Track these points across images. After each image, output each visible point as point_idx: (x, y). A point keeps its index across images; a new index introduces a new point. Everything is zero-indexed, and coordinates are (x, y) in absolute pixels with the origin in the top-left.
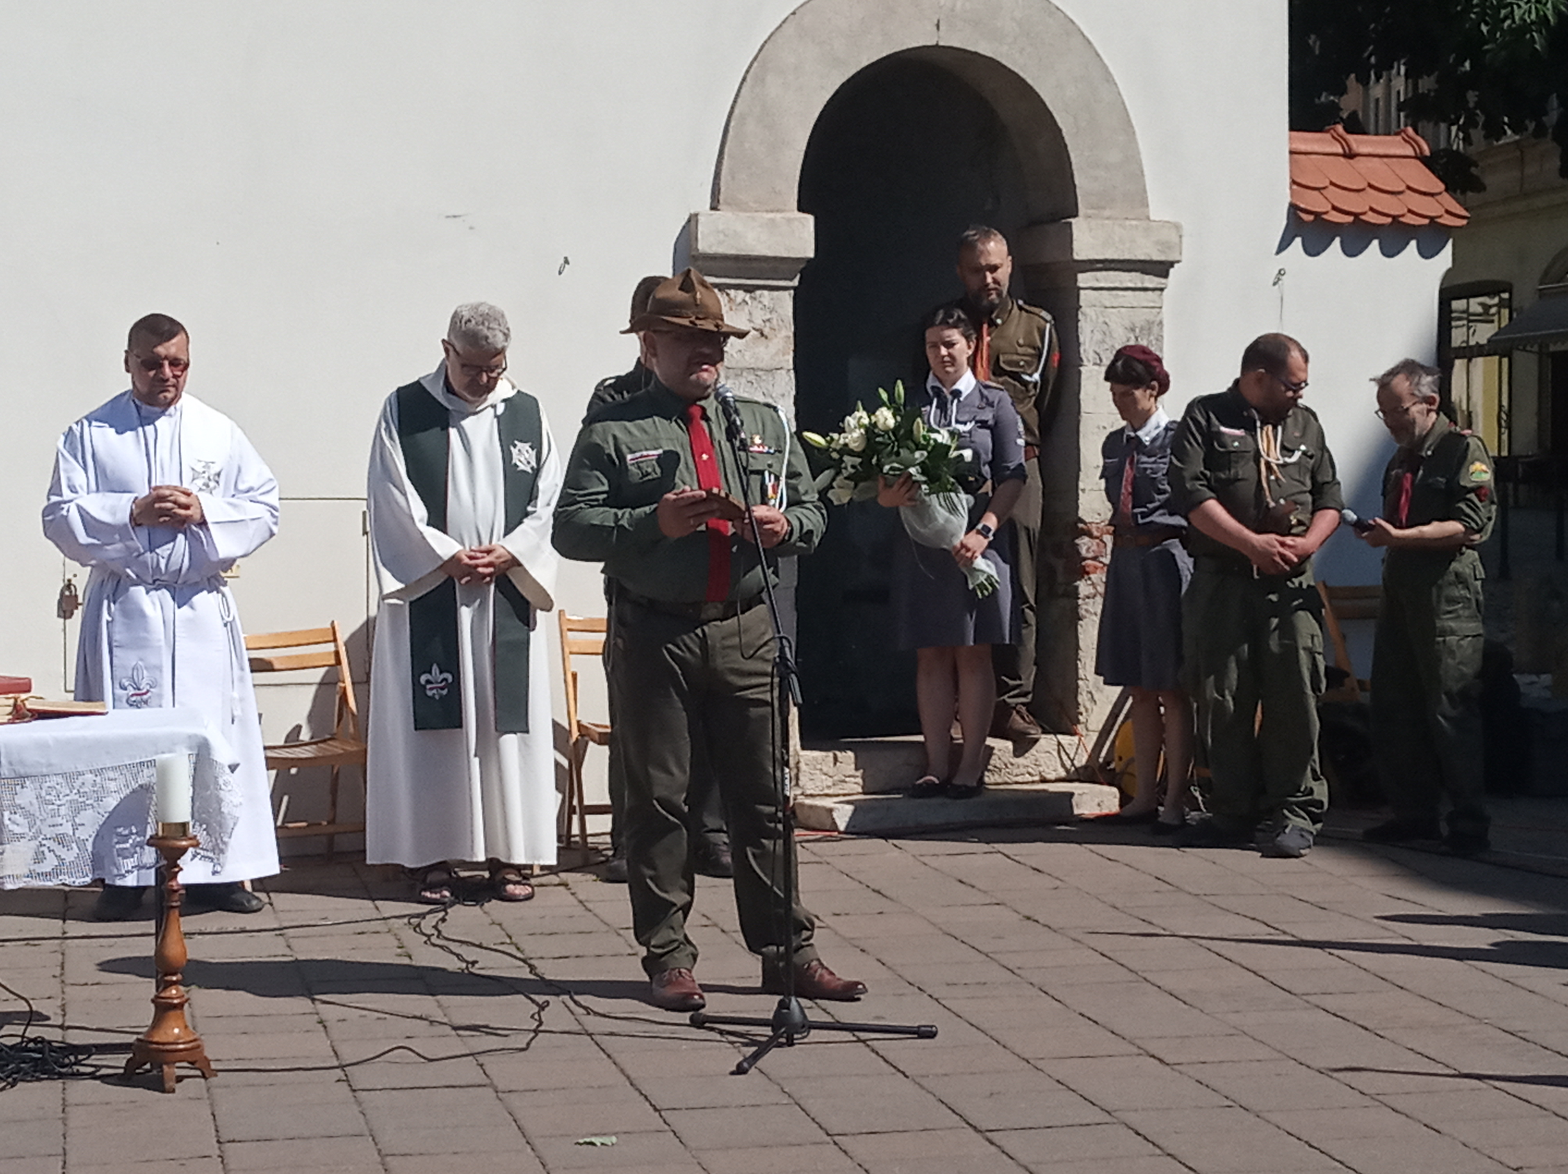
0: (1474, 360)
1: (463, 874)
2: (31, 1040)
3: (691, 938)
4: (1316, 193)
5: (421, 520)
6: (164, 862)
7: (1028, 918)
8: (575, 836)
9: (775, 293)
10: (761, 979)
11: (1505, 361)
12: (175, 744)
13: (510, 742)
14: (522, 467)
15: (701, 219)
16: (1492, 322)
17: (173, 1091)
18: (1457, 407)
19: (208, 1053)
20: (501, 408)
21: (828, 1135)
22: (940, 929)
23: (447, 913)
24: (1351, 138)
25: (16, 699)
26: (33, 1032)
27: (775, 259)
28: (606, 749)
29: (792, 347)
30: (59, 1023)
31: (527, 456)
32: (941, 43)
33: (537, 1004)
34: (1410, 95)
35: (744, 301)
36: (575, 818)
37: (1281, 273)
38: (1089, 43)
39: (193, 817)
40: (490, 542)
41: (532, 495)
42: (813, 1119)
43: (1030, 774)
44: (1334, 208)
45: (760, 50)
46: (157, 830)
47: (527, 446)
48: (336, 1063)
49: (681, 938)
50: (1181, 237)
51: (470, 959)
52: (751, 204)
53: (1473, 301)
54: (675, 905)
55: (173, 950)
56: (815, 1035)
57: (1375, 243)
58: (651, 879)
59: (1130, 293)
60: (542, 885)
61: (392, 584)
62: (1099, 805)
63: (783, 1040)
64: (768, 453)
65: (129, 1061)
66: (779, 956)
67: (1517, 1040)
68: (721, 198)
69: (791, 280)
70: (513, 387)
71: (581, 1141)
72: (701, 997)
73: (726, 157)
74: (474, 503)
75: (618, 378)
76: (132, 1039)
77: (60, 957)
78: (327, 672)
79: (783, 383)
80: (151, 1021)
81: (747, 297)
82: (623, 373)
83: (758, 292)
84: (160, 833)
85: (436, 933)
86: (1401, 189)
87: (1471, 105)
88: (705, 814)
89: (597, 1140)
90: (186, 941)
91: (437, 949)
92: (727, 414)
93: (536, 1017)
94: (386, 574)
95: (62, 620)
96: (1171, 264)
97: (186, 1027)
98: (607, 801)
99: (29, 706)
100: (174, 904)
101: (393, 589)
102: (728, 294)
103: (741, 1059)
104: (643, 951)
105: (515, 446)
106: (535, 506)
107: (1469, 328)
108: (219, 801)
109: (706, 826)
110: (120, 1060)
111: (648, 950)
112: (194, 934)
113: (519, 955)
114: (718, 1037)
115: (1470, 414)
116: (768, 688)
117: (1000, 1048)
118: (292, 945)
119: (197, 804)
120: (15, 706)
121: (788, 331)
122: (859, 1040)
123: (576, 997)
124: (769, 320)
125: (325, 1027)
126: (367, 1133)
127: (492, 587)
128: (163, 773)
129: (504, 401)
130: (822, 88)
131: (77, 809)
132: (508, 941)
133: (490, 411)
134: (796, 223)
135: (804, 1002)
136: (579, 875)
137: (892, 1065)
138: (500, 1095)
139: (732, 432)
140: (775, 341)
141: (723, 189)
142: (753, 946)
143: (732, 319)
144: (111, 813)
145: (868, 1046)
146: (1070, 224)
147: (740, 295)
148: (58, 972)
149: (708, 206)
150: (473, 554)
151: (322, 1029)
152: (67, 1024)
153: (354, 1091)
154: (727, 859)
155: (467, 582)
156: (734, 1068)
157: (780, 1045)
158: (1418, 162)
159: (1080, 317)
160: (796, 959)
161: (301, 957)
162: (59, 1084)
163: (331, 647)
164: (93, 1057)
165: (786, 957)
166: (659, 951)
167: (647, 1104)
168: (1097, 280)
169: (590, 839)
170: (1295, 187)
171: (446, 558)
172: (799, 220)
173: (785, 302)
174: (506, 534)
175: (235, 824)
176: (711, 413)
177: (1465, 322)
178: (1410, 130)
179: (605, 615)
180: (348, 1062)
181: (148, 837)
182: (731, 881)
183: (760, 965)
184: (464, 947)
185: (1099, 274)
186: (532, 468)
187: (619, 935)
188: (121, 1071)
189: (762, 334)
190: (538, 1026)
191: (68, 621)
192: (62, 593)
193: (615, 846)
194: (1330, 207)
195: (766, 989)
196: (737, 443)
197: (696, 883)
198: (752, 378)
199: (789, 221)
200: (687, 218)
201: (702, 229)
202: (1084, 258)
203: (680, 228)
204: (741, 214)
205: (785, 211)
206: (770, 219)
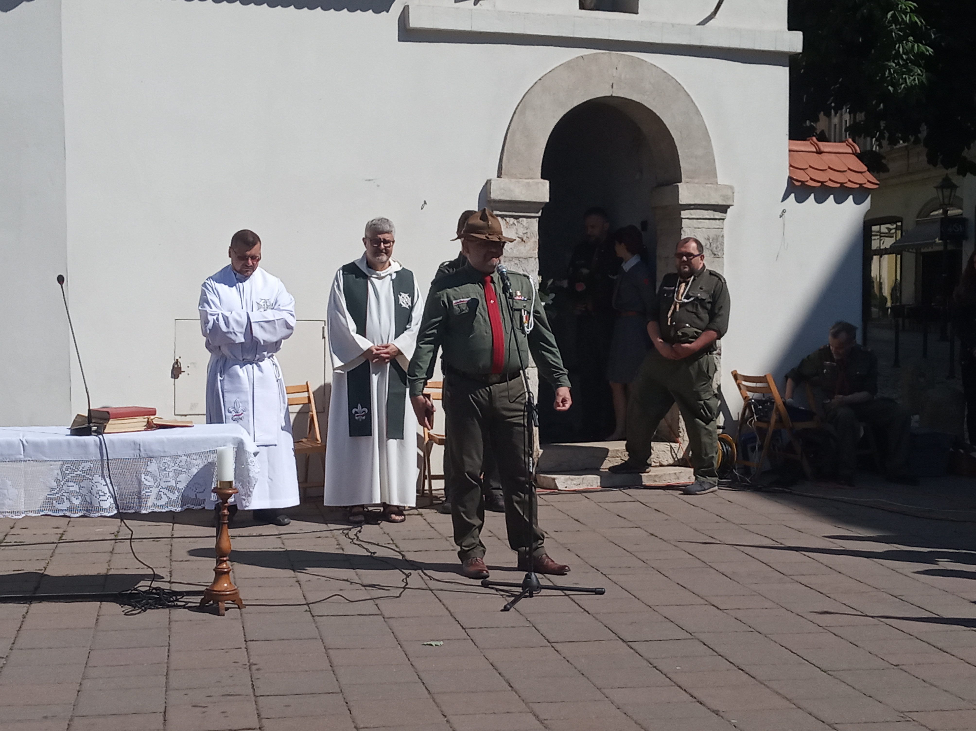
0: (883, 256)
1: (370, 509)
2: (154, 588)
3: (483, 542)
4: (802, 171)
5: (353, 331)
6: (221, 501)
7: (652, 535)
8: (426, 490)
9: (529, 220)
10: (517, 563)
11: (899, 256)
12: (226, 442)
13: (393, 443)
14: (404, 305)
15: (493, 182)
16: (892, 237)
17: (224, 615)
18: (875, 280)
19: (241, 597)
20: (394, 276)
21: (549, 642)
22: (607, 539)
23: (362, 528)
24: (820, 144)
25: (148, 419)
26: (155, 584)
27: (529, 202)
28: (442, 447)
29: (537, 247)
30: (168, 580)
31: (406, 300)
32: (614, 95)
33: (405, 574)
34: (852, 123)
35: (514, 223)
36: (427, 482)
37: (784, 211)
38: (688, 95)
39: (235, 478)
40: (388, 342)
41: (409, 320)
42: (542, 634)
43: (654, 462)
44: (811, 179)
45: (524, 97)
46: (217, 485)
47: (407, 295)
48: (305, 603)
49: (478, 542)
50: (733, 193)
51: (373, 551)
52: (518, 175)
53: (882, 226)
54: (474, 526)
55: (225, 545)
56: (544, 592)
57: (832, 197)
58: (463, 512)
59: (707, 221)
60: (409, 515)
61: (338, 363)
62: (689, 478)
63: (528, 594)
64: (524, 300)
65: (202, 599)
66: (526, 552)
67: (898, 600)
68: (503, 172)
69: (537, 213)
70: (401, 266)
71: (425, 643)
72: (487, 572)
73: (505, 151)
74: (380, 323)
75: (450, 262)
76: (203, 589)
77: (170, 547)
78: (302, 407)
79: (533, 265)
80: (212, 581)
81: (515, 221)
82: (453, 260)
83: (521, 219)
84: (219, 486)
85: (356, 538)
86: (845, 169)
87: (882, 128)
88: (491, 480)
89: (433, 643)
90: (231, 540)
91: (357, 546)
92: (503, 281)
93: (405, 580)
94: (335, 358)
95: (173, 379)
96: (728, 206)
97: (230, 583)
98: (443, 473)
99: (155, 422)
100: (225, 522)
101: (339, 365)
102: (505, 220)
103: (506, 603)
104: (459, 549)
105: (401, 295)
106: (410, 325)
107: (880, 240)
108: (248, 470)
109: (491, 486)
110: (198, 599)
111: (461, 548)
112: (236, 537)
113: (398, 550)
114: (495, 592)
115: (881, 284)
116: (522, 417)
117: (637, 599)
118: (285, 544)
119: (237, 472)
120: (148, 422)
121: (536, 238)
122: (566, 595)
123: (425, 571)
124: (526, 233)
125: (299, 584)
126: (319, 637)
127: (389, 364)
128: (220, 456)
129: (396, 272)
130: (554, 117)
131: (178, 473)
132: (392, 542)
133: (389, 277)
134: (540, 185)
135: (538, 575)
136: (428, 510)
137: (581, 607)
138: (386, 620)
139: (505, 289)
140: (529, 244)
141: (503, 167)
142: (514, 546)
143: (507, 233)
144: (194, 476)
145: (570, 598)
146: (678, 186)
147: (512, 220)
148: (168, 554)
149: (496, 176)
150: (378, 348)
151: (298, 585)
152: (172, 581)
153: (313, 616)
154: (502, 503)
155: (376, 362)
156: (503, 608)
157: (526, 597)
158: (853, 156)
159: (682, 232)
160: (535, 554)
161: (289, 549)
162: (167, 610)
163: (306, 394)
164: (185, 597)
165: (530, 553)
166: (467, 549)
167: (459, 625)
168: (691, 214)
169: (433, 492)
170: (791, 168)
171: (365, 350)
172: (541, 183)
173: (534, 224)
174: (396, 337)
175: (256, 482)
176: (495, 280)
177: (879, 237)
178: (850, 140)
179: (442, 380)
180: (312, 601)
181: (213, 488)
182: (504, 514)
183: (517, 556)
184: (370, 545)
185: (692, 211)
186: (409, 306)
187: (447, 540)
188: (198, 604)
189: (522, 240)
190: (406, 585)
191: (176, 380)
192: (173, 366)
193: (446, 495)
194: (809, 178)
195: (520, 568)
196: (508, 295)
197: (485, 515)
198: (517, 262)
199: (537, 183)
200: (485, 181)
201: (493, 187)
202: (685, 203)
203: (482, 187)
204: (512, 180)
205: (535, 178)
206: (527, 182)
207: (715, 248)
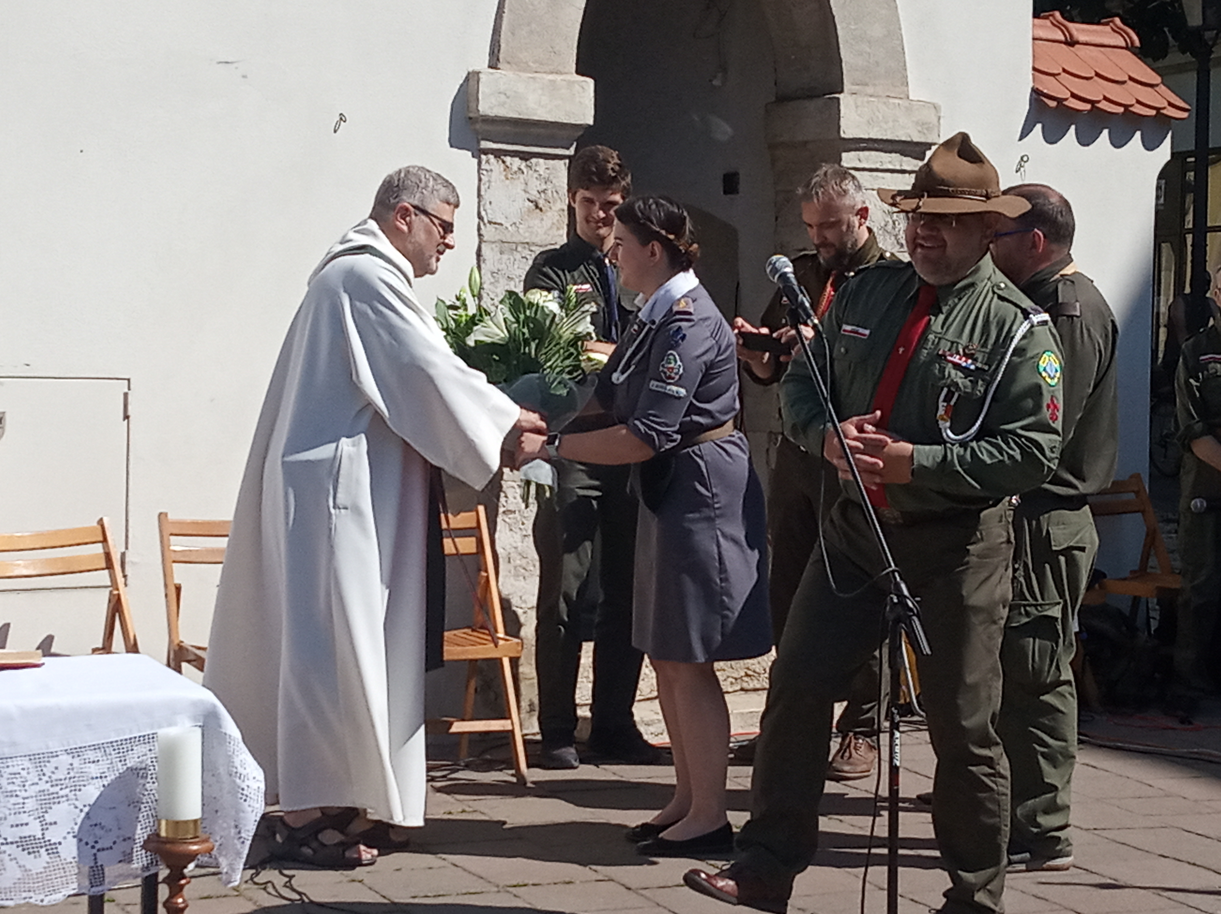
4: (1052, 78)
9: (551, 162)
15: (480, 78)
24: (1071, 26)
27: (552, 124)
29: (565, 221)
35: (520, 169)
37: (1024, 159)
44: (1072, 95)
50: (939, 118)
52: (531, 64)
57: (1106, 133)
59: (888, 175)
68: (501, 56)
69: (568, 149)
73: (506, 10)
81: (523, 165)
83: (534, 160)
86: (1123, 78)
102: (504, 162)
121: (561, 203)
124: (544, 191)
134: (576, 86)
140: (550, 212)
141: (503, 46)
146: (838, 99)
147: (516, 163)
149: (487, 64)
158: (1129, 53)
168: (859, 160)
170: (1036, 73)
172: (577, 83)
173: (560, 172)
178: (1118, 21)
189: (537, 207)
194: (1069, 94)
199: (570, 83)
200: (465, 76)
201: (482, 88)
202: (851, 137)
203: (458, 87)
204: (521, 74)
205: (566, 73)
206: (550, 81)
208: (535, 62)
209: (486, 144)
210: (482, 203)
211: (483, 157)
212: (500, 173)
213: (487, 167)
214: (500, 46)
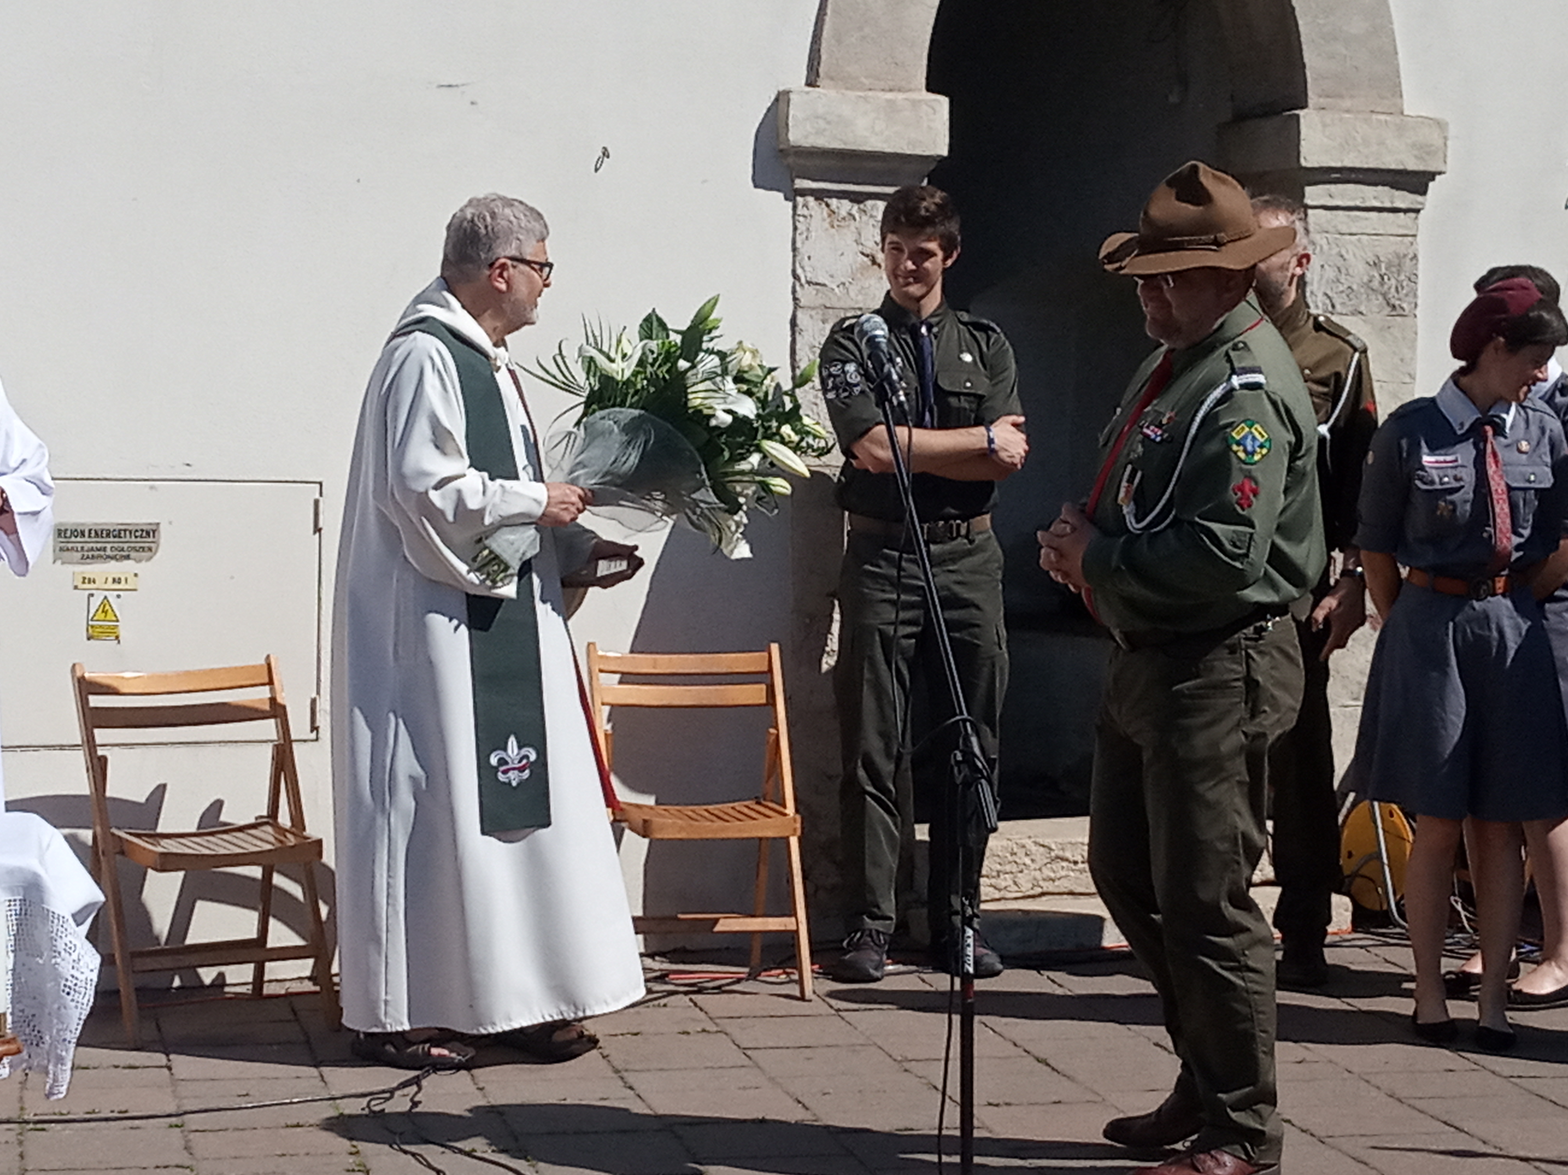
15: (792, 96)
27: (893, 156)
35: (850, 214)
50: (1446, 138)
52: (863, 80)
59: (1373, 215)
68: (821, 70)
73: (829, 11)
83: (870, 203)
96: (1432, 176)
102: (828, 205)
134: (924, 107)
141: (824, 57)
146: (1298, 116)
147: (844, 206)
149: (803, 81)
168: (1333, 196)
172: (926, 102)
185: (1332, 188)
199: (915, 104)
200: (773, 97)
201: (795, 112)
202: (1316, 165)
203: (764, 111)
204: (849, 93)
205: (910, 90)
206: (888, 101)
207: (1393, 290)
208: (866, 77)
209: (802, 184)
210: (798, 258)
211: (799, 199)
212: (824, 220)
213: (805, 212)
214: (820, 57)
